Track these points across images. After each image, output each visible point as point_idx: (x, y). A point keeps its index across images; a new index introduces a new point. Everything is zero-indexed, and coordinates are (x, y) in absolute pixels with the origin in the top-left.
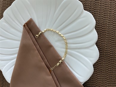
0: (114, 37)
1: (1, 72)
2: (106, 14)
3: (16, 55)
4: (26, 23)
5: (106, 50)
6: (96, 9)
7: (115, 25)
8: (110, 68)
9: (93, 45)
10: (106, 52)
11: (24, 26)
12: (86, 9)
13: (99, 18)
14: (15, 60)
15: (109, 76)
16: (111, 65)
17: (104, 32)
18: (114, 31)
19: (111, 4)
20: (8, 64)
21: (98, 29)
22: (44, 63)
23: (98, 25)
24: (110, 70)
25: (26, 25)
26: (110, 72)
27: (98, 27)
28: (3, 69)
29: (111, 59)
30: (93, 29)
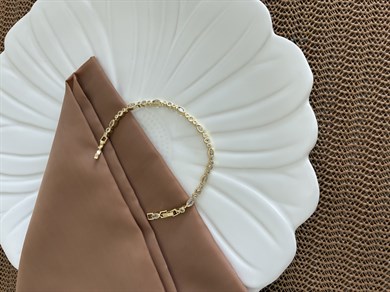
0: (380, 133)
2: (355, 47)
3: (38, 181)
4: (76, 74)
5: (349, 180)
6: (320, 32)
7: (387, 92)
8: (359, 246)
9: (301, 159)
10: (347, 187)
11: (70, 82)
12: (284, 29)
13: (330, 63)
14: (35, 195)
15: (355, 272)
16: (362, 233)
17: (344, 114)
18: (383, 112)
19: (376, 13)
21: (323, 103)
23: (325, 90)
24: (358, 252)
25: (75, 78)
26: (357, 259)
27: (324, 96)
29: (366, 213)
30: (304, 102)
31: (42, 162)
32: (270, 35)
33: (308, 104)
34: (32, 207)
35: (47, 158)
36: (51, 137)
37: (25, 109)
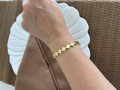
0: (106, 41)
1: (11, 65)
2: (100, 20)
3: (23, 53)
5: (98, 52)
6: (91, 16)
9: (86, 47)
10: (98, 54)
12: (83, 16)
14: (22, 56)
17: (97, 36)
20: (17, 59)
21: (92, 33)
22: (44, 60)
28: (13, 63)
29: (103, 61)
30: (86, 33)
31: (24, 48)
32: (78, 17)
33: (88, 33)
34: (21, 59)
35: (25, 47)
36: (26, 42)
37: (21, 36)
